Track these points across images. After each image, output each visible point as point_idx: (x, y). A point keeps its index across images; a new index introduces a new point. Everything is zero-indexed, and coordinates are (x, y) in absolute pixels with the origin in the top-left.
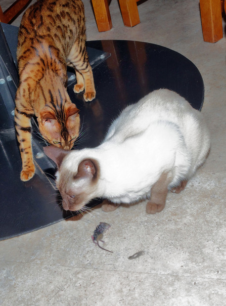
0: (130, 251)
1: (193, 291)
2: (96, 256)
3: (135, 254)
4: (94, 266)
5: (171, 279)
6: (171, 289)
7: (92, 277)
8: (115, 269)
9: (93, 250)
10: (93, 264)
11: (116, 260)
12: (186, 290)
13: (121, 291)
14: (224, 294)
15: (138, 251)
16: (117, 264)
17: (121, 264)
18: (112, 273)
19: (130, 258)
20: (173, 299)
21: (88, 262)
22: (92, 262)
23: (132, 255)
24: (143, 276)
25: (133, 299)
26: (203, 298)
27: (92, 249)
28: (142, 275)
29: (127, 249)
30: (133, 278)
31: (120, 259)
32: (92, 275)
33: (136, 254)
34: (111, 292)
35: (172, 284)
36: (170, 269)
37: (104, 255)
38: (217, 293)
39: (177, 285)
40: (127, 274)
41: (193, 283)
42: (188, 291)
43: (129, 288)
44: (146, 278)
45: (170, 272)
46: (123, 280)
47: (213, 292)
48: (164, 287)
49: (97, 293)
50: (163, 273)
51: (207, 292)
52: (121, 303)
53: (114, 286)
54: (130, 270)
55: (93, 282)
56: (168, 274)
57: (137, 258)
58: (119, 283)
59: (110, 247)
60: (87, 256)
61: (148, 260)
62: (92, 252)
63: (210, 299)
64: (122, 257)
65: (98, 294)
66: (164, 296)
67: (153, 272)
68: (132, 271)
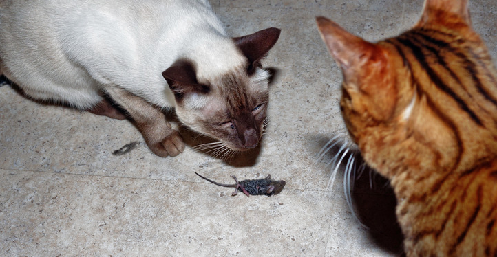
0: (116, 141)
1: (219, 206)
2: (58, 150)
3: (124, 147)
4: (55, 168)
5: (183, 187)
6: (184, 204)
7: (52, 188)
8: (90, 173)
9: (53, 140)
10: (52, 165)
11: (92, 157)
12: (208, 205)
13: (101, 210)
14: (268, 211)
15: (129, 142)
16: (94, 164)
17: (101, 163)
18: (86, 179)
19: (116, 153)
20: (188, 222)
21: (45, 161)
22: (51, 162)
23: (119, 148)
24: (139, 183)
25: (122, 223)
26: (235, 219)
27: (49, 138)
28: (135, 182)
29: (110, 139)
30: (121, 188)
31: (99, 156)
32: (52, 183)
33: (127, 146)
34: (85, 212)
35: (185, 197)
36: (181, 172)
37: (71, 149)
38: (257, 211)
39: (193, 197)
40: (110, 182)
41: (219, 194)
42: (211, 207)
43: (114, 205)
44: (144, 186)
45: (181, 176)
46: (105, 191)
47: (250, 208)
48: (172, 201)
49: (61, 215)
50: (170, 178)
51: (241, 208)
52: (102, 230)
53: (90, 202)
54: (115, 173)
55: (54, 195)
56: (179, 180)
57: (128, 154)
58: (97, 197)
59: (81, 135)
60: (43, 151)
61: (147, 157)
62: (51, 144)
63: (246, 220)
64: (102, 152)
65: (63, 216)
66: (172, 217)
67: (154, 177)
68: (120, 175)
